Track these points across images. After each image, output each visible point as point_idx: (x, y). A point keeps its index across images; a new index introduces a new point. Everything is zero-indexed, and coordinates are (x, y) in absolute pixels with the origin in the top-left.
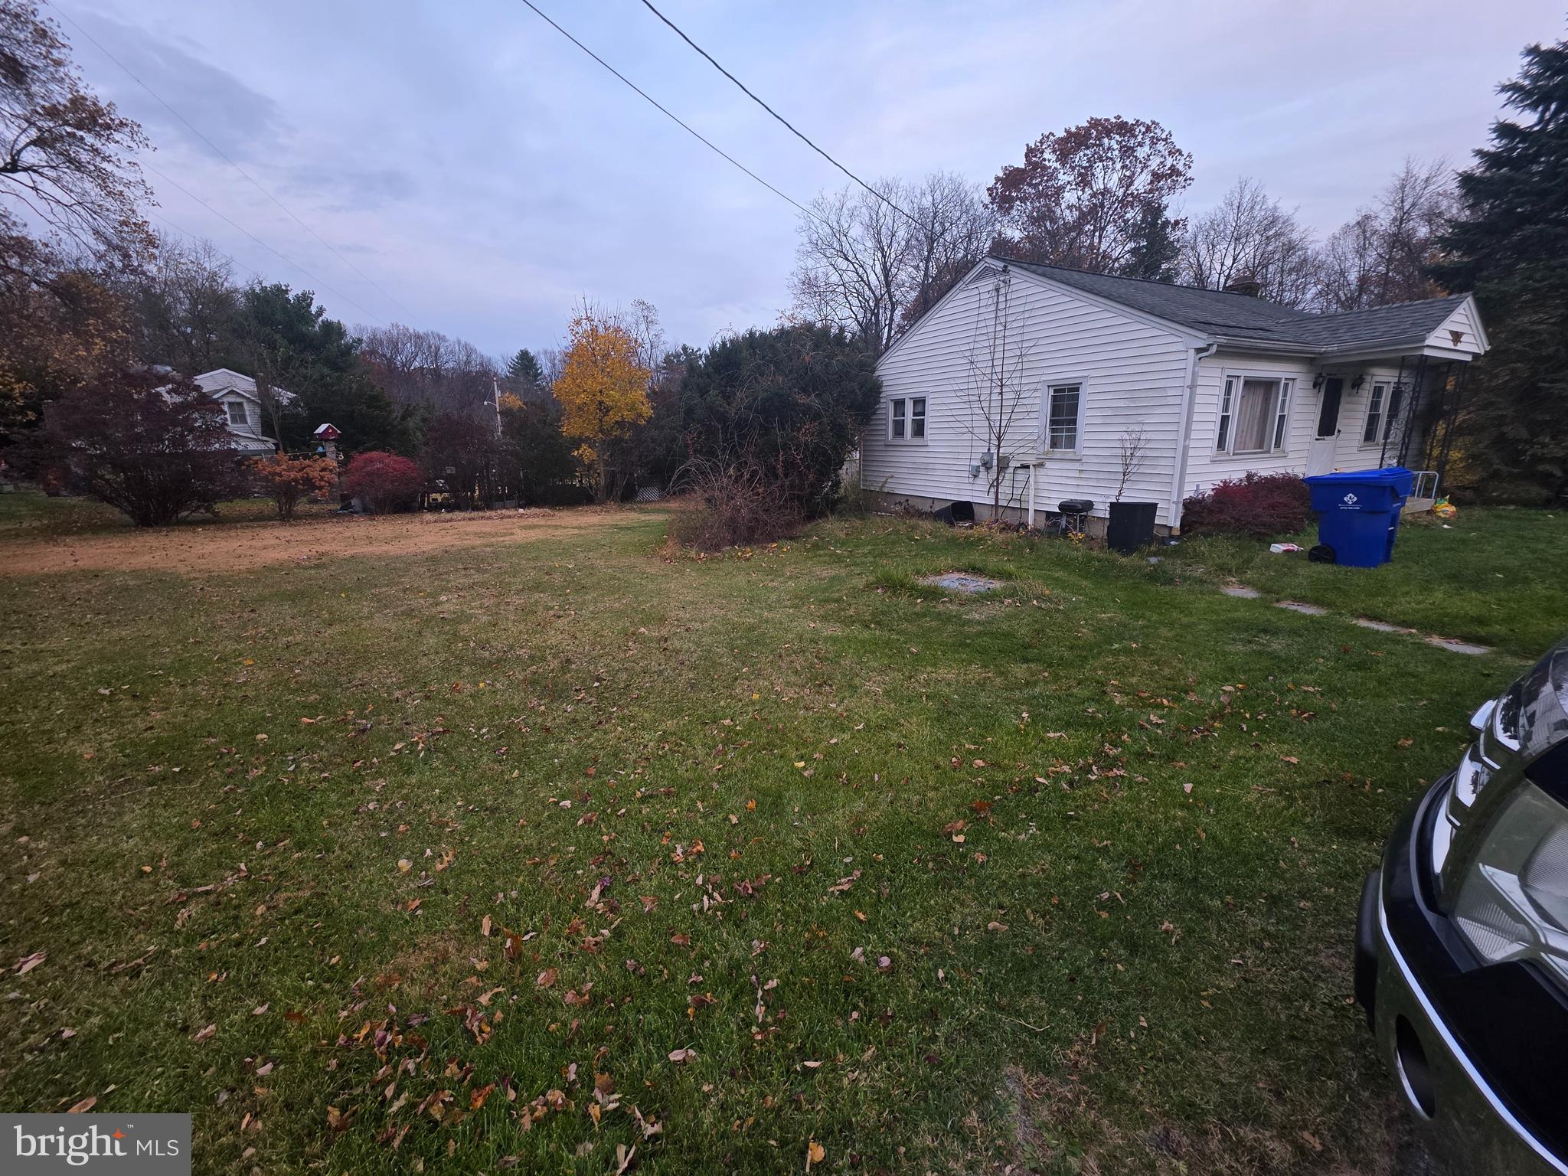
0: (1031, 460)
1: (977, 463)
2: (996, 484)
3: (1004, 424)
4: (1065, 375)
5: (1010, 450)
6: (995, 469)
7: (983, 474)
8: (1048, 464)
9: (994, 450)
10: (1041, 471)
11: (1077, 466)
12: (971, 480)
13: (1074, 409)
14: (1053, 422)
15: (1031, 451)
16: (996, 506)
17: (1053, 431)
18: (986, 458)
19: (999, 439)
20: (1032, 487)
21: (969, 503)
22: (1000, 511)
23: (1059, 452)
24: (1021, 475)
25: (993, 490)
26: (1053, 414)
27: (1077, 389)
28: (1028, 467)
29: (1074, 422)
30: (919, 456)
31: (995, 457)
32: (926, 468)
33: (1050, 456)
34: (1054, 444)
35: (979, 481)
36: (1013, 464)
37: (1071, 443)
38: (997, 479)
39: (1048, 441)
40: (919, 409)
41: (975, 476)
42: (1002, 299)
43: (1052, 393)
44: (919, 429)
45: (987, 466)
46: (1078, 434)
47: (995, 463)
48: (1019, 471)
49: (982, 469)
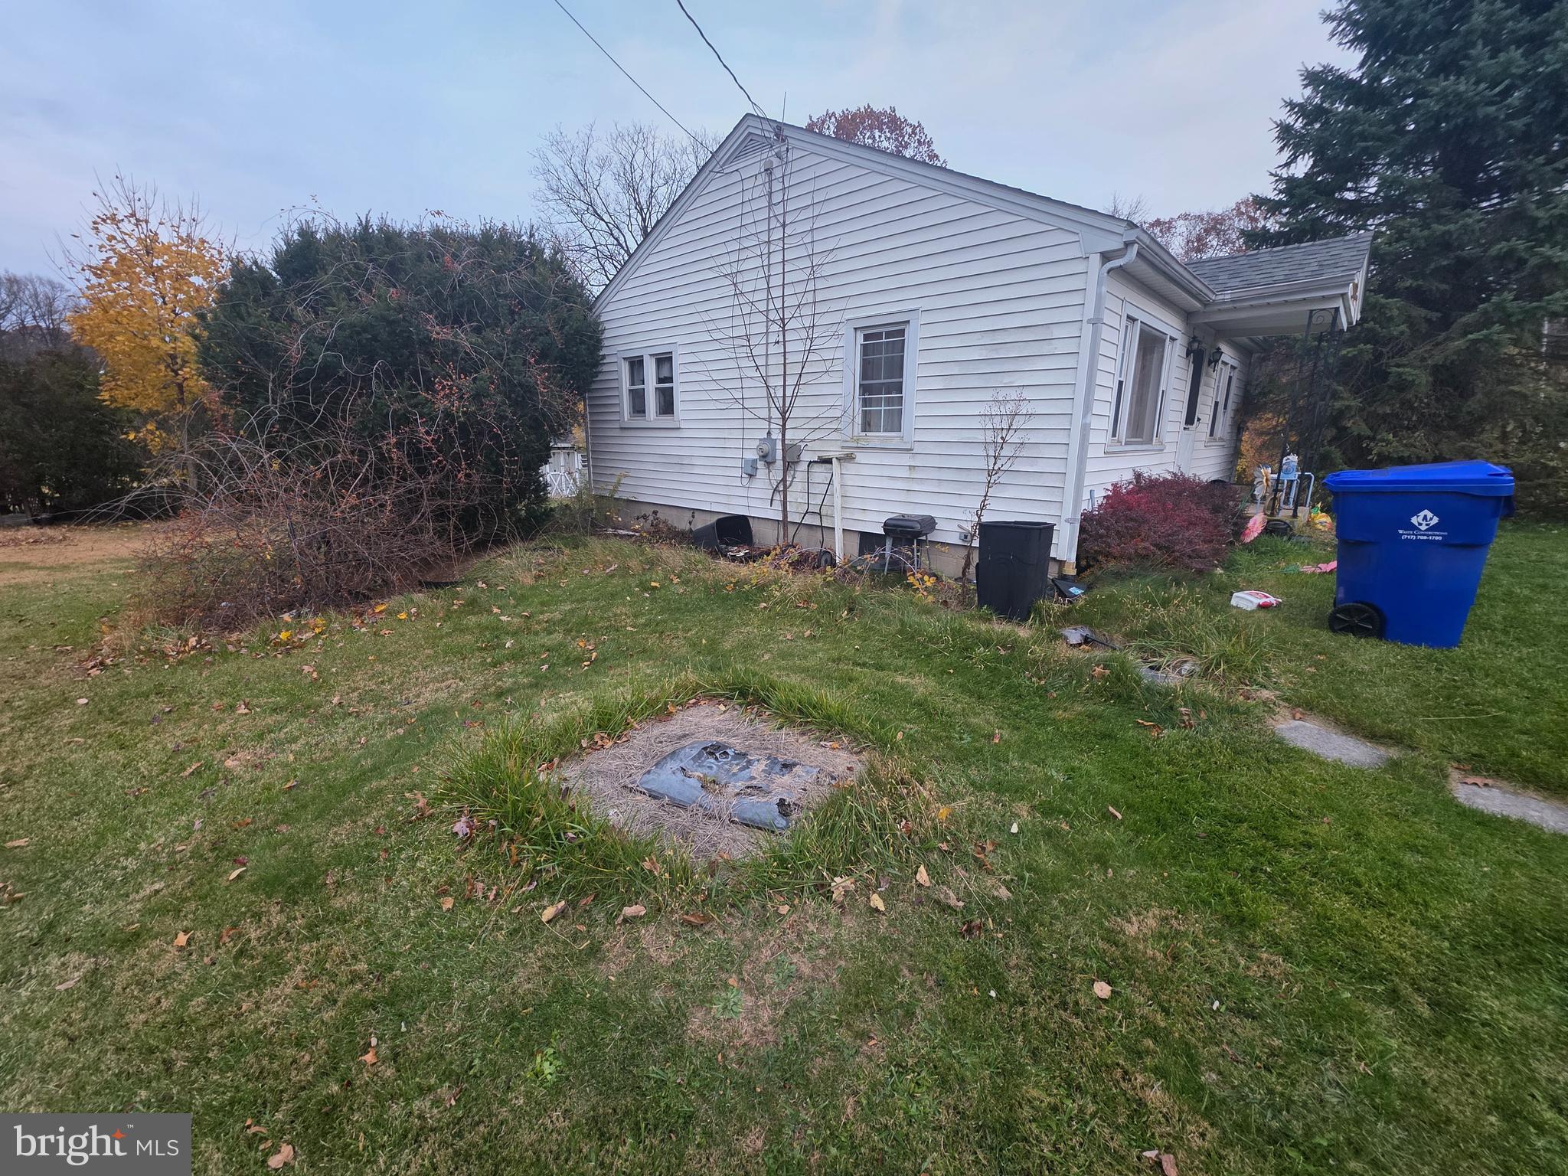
0: (833, 451)
1: (752, 455)
2: (782, 488)
3: (789, 393)
4: (880, 309)
5: (801, 435)
6: (779, 464)
7: (762, 473)
8: (860, 457)
9: (776, 435)
10: (849, 468)
11: (906, 460)
12: (745, 481)
13: (897, 367)
14: (865, 389)
15: (834, 436)
16: (784, 523)
17: (866, 403)
18: (766, 448)
19: (783, 414)
20: (838, 494)
21: (744, 518)
22: (791, 530)
23: (876, 437)
24: (820, 474)
25: (778, 497)
26: (865, 375)
27: (902, 333)
28: (829, 461)
29: (899, 388)
30: (666, 445)
31: (779, 446)
32: (680, 464)
33: (862, 443)
34: (867, 426)
35: (756, 483)
36: (806, 457)
37: (894, 422)
38: (784, 480)
39: (859, 420)
40: (665, 373)
41: (751, 476)
42: (777, 186)
43: (860, 340)
44: (667, 406)
45: (767, 459)
46: (906, 407)
47: (779, 455)
48: (816, 468)
49: (760, 464)
